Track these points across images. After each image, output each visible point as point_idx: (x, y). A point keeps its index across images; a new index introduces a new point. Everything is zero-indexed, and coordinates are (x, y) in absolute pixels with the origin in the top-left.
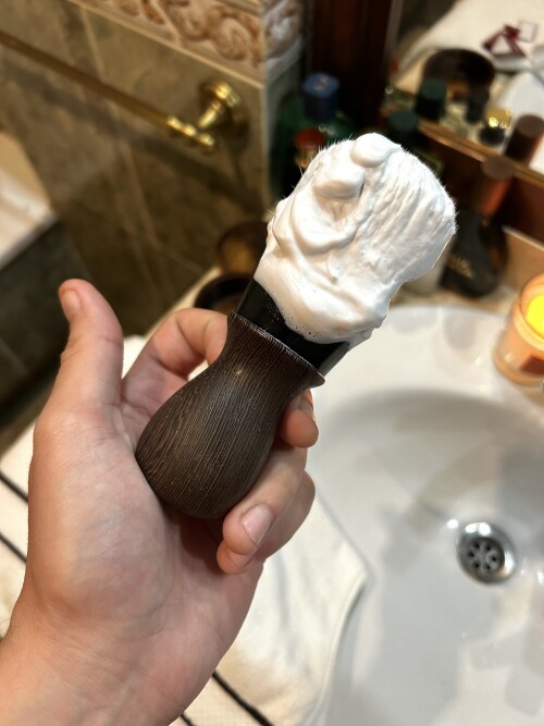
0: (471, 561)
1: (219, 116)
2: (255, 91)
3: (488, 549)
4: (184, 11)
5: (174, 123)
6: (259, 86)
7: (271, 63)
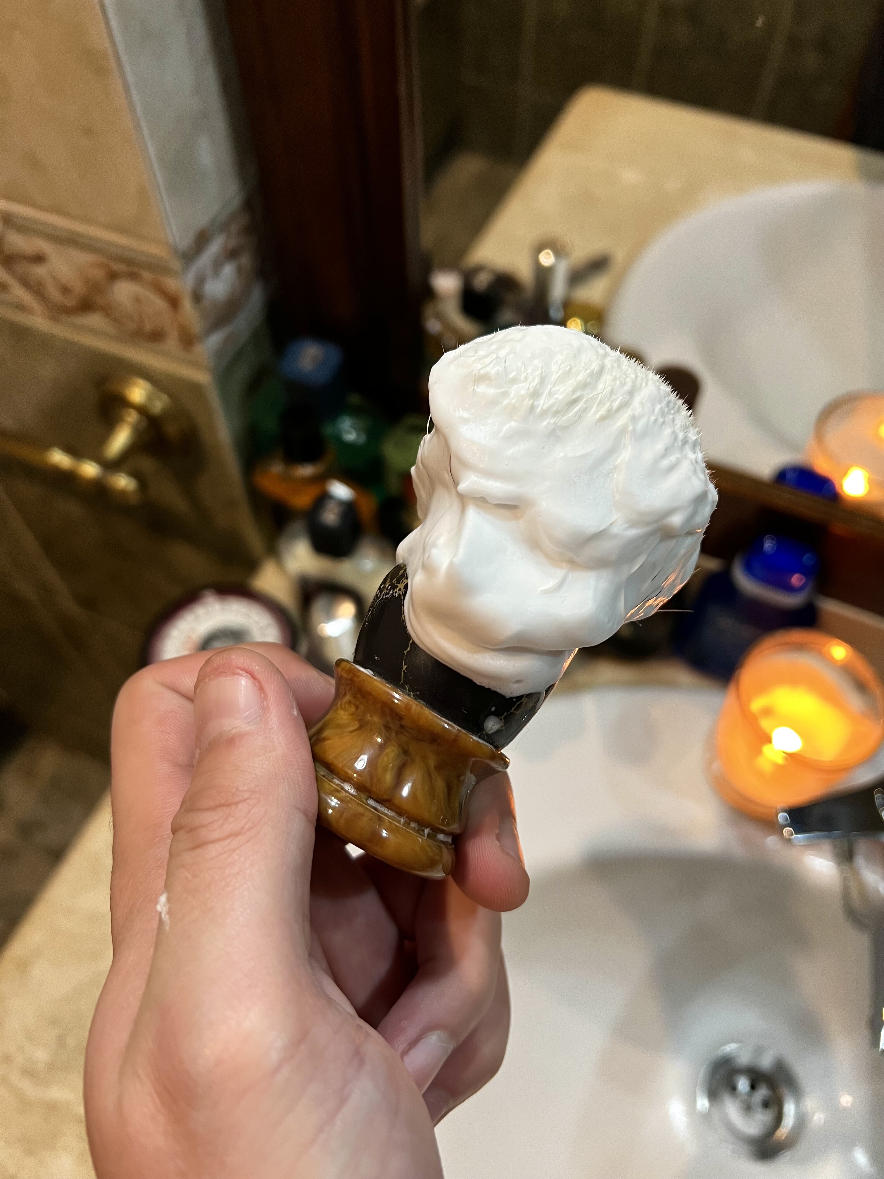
1: (137, 432)
2: (196, 388)
3: (754, 1087)
4: (40, 271)
5: (58, 457)
6: (201, 377)
7: (215, 340)
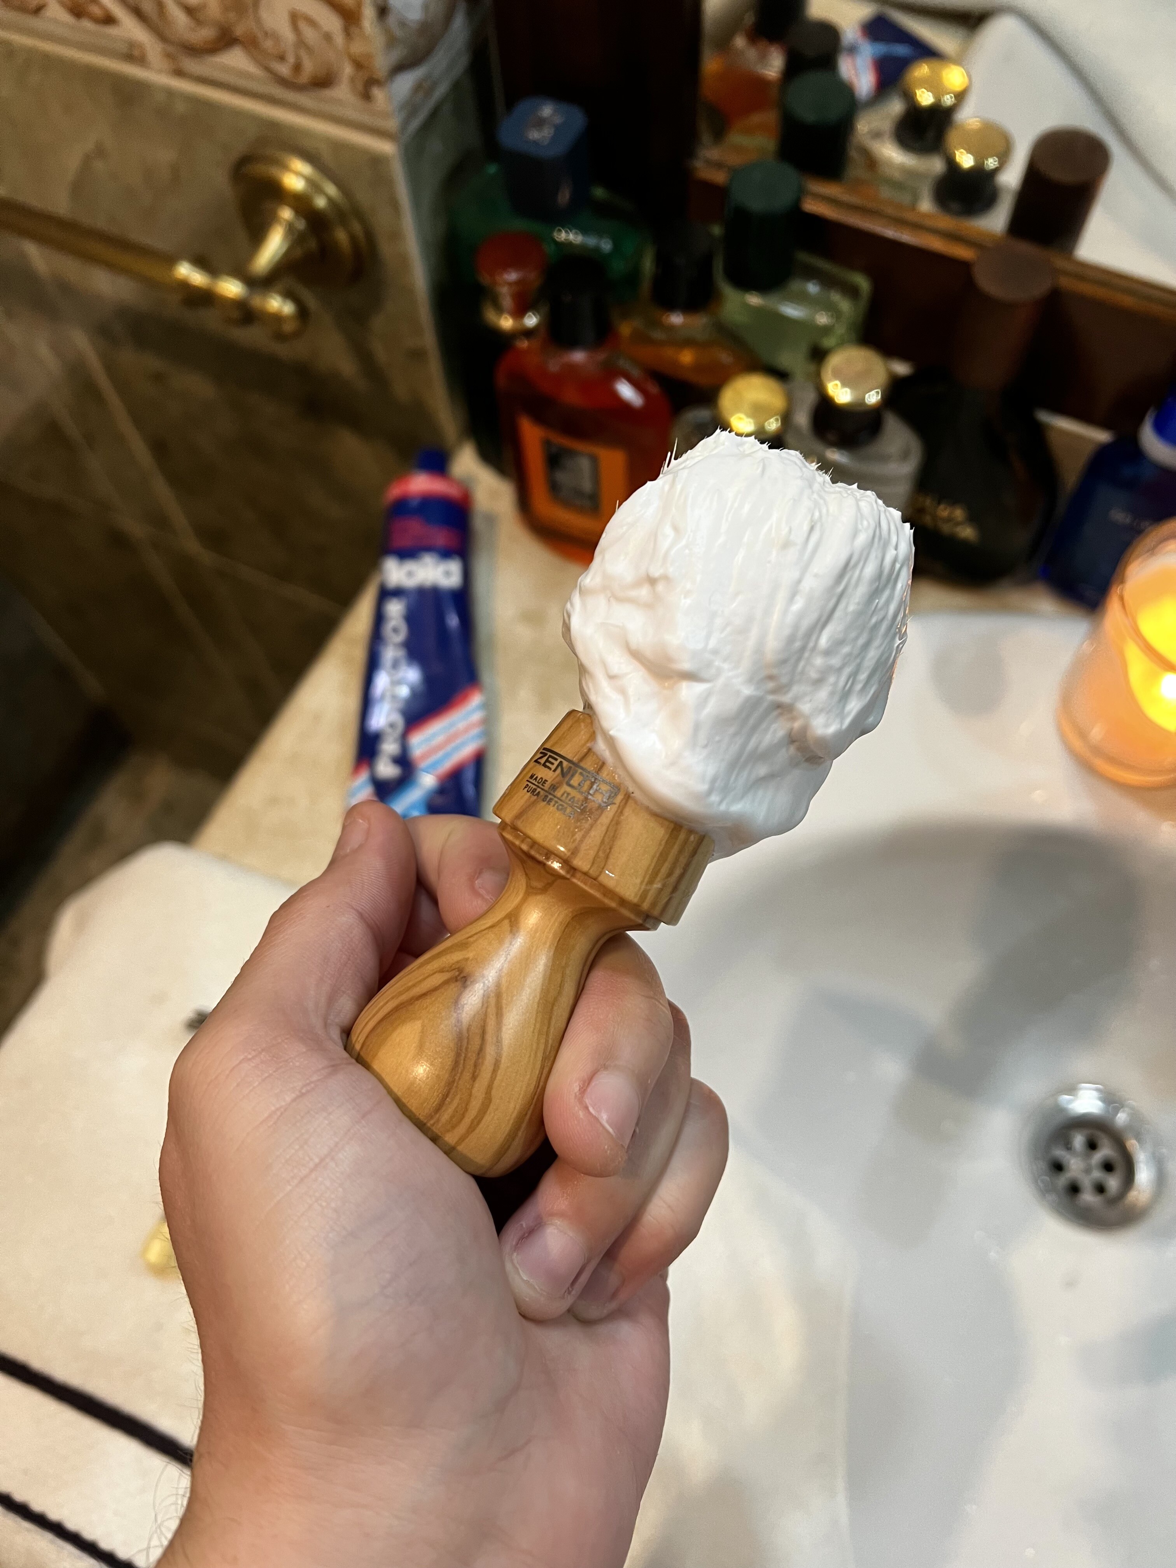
0: (1062, 1180)
1: (295, 238)
2: (376, 161)
3: (1092, 1146)
5: (187, 272)
6: (386, 148)
7: (405, 83)
